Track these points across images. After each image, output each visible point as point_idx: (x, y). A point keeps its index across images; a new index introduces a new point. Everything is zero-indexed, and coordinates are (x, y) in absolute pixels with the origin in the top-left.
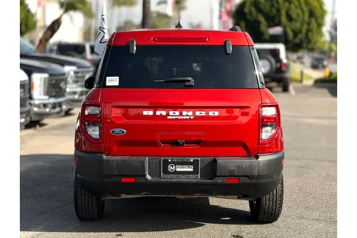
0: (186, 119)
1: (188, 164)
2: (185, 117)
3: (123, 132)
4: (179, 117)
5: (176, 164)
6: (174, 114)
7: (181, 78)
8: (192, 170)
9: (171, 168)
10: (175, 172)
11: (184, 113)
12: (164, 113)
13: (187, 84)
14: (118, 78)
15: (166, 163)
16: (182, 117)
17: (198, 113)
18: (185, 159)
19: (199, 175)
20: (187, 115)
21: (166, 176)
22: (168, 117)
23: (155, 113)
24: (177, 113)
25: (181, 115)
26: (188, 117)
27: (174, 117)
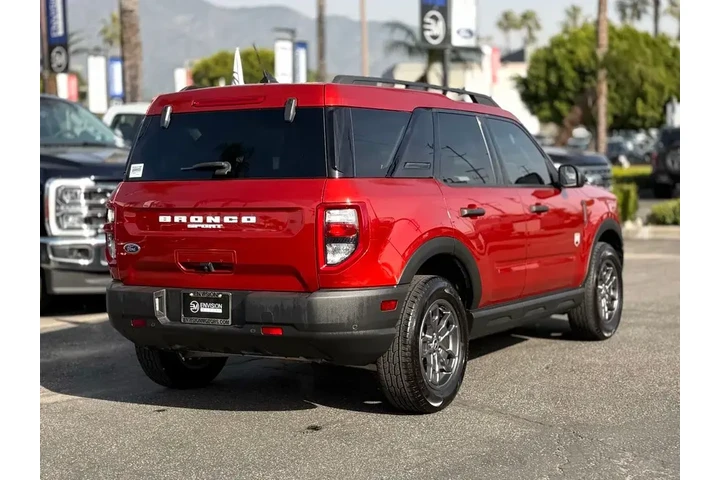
0: (212, 229)
1: (216, 301)
2: (210, 226)
3: (137, 249)
4: (203, 226)
5: (201, 300)
6: (196, 221)
7: (210, 164)
8: (220, 311)
9: (194, 307)
10: (200, 314)
11: (209, 219)
12: (184, 219)
13: (217, 172)
14: (142, 165)
15: (187, 300)
16: (207, 226)
17: (227, 219)
18: (211, 294)
19: (230, 320)
20: (213, 223)
21: (188, 320)
22: (189, 226)
23: (173, 219)
24: (200, 219)
25: (205, 222)
26: (214, 226)
27: (196, 226)
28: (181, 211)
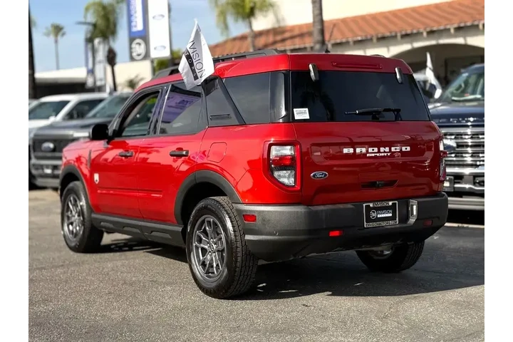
1: (387, 208)
2: (383, 154)
3: (325, 175)
4: (378, 155)
5: (377, 209)
6: (372, 151)
8: (391, 215)
9: (373, 215)
10: (377, 219)
11: (382, 149)
14: (307, 109)
15: (368, 210)
16: (381, 154)
17: (393, 149)
18: (385, 203)
19: (397, 220)
20: (385, 152)
21: (369, 225)
22: (368, 155)
23: (355, 151)
24: (376, 150)
25: (379, 152)
26: (386, 154)
27: (373, 155)
28: (362, 144)
